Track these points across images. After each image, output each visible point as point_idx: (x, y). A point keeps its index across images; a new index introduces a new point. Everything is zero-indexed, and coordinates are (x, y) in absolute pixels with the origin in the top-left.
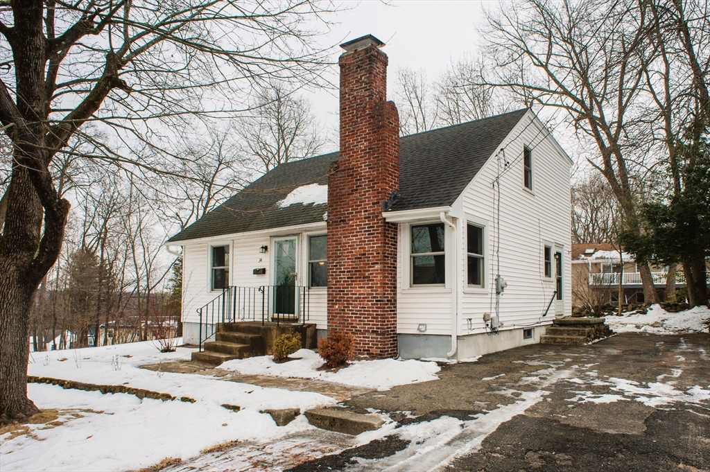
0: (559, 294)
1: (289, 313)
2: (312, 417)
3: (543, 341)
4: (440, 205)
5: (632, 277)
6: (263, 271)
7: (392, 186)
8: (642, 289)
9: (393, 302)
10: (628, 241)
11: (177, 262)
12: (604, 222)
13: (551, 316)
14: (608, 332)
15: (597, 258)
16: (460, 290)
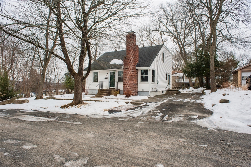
0: (169, 84)
1: (113, 87)
2: (131, 103)
3: (166, 94)
4: (148, 66)
5: (186, 80)
6: (107, 78)
7: (137, 62)
8: (189, 83)
9: (137, 85)
10: (185, 72)
11: (66, 74)
12: (180, 64)
13: (167, 89)
14: (179, 92)
15: (178, 75)
16: (151, 83)
